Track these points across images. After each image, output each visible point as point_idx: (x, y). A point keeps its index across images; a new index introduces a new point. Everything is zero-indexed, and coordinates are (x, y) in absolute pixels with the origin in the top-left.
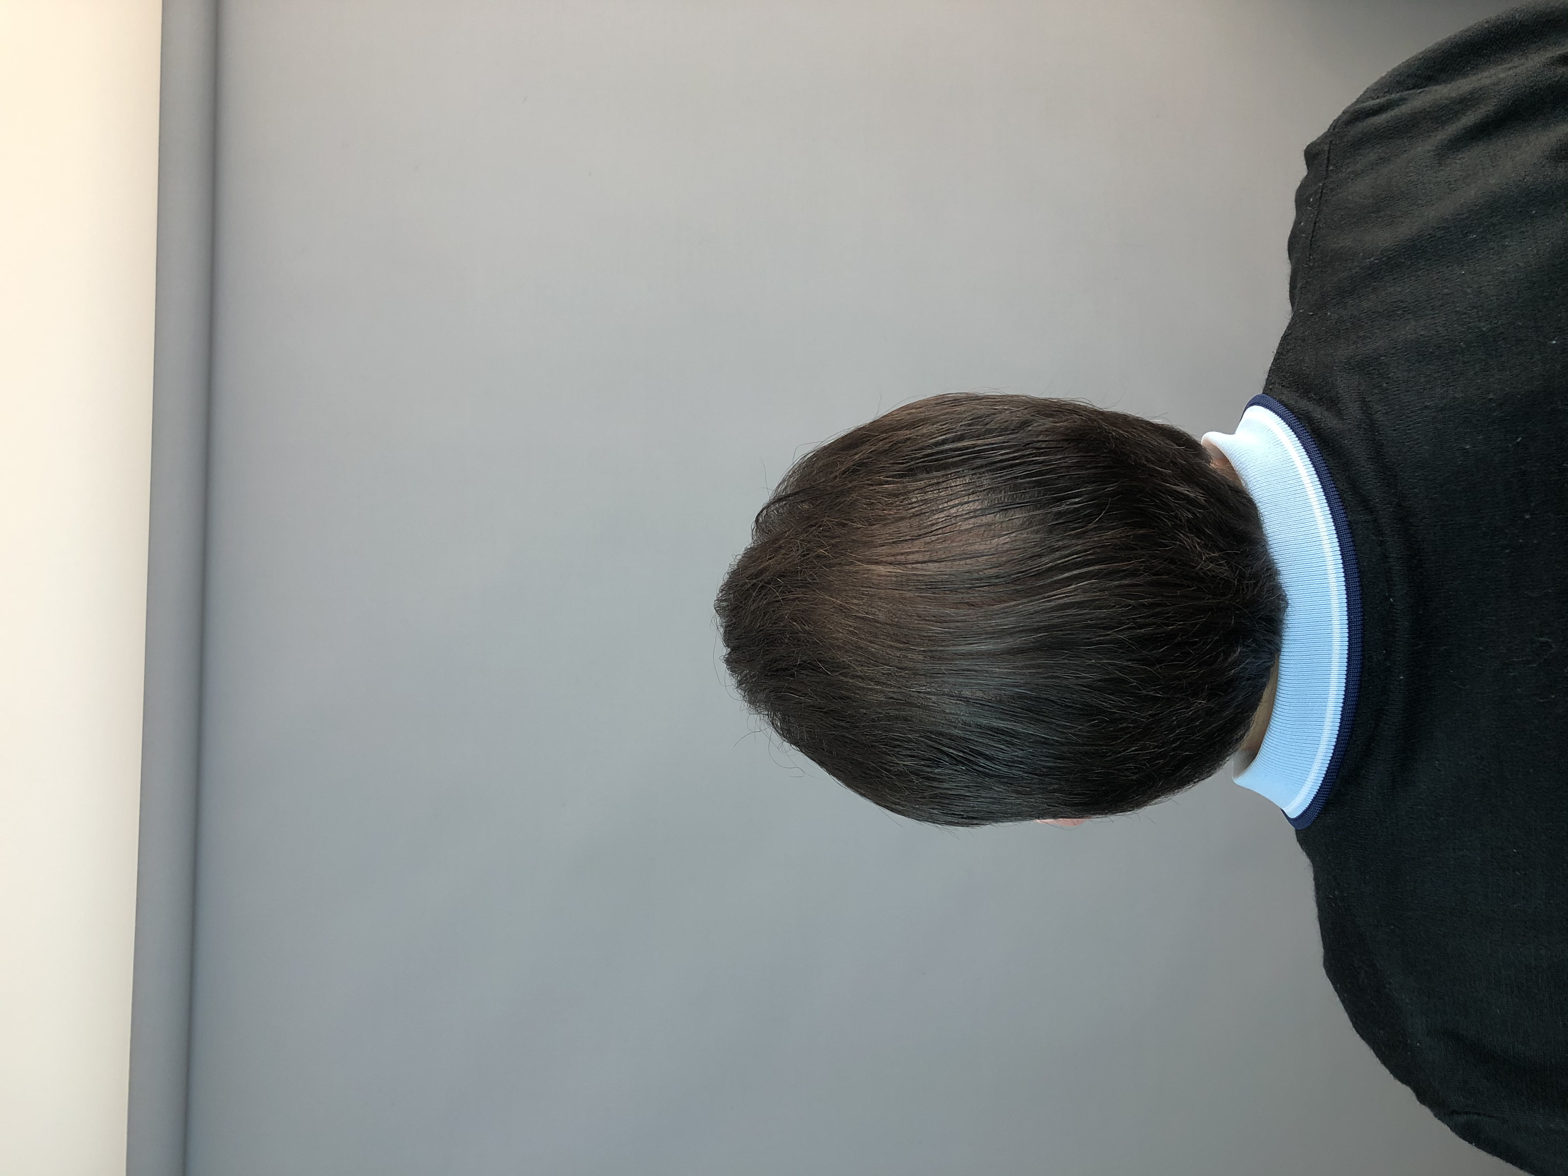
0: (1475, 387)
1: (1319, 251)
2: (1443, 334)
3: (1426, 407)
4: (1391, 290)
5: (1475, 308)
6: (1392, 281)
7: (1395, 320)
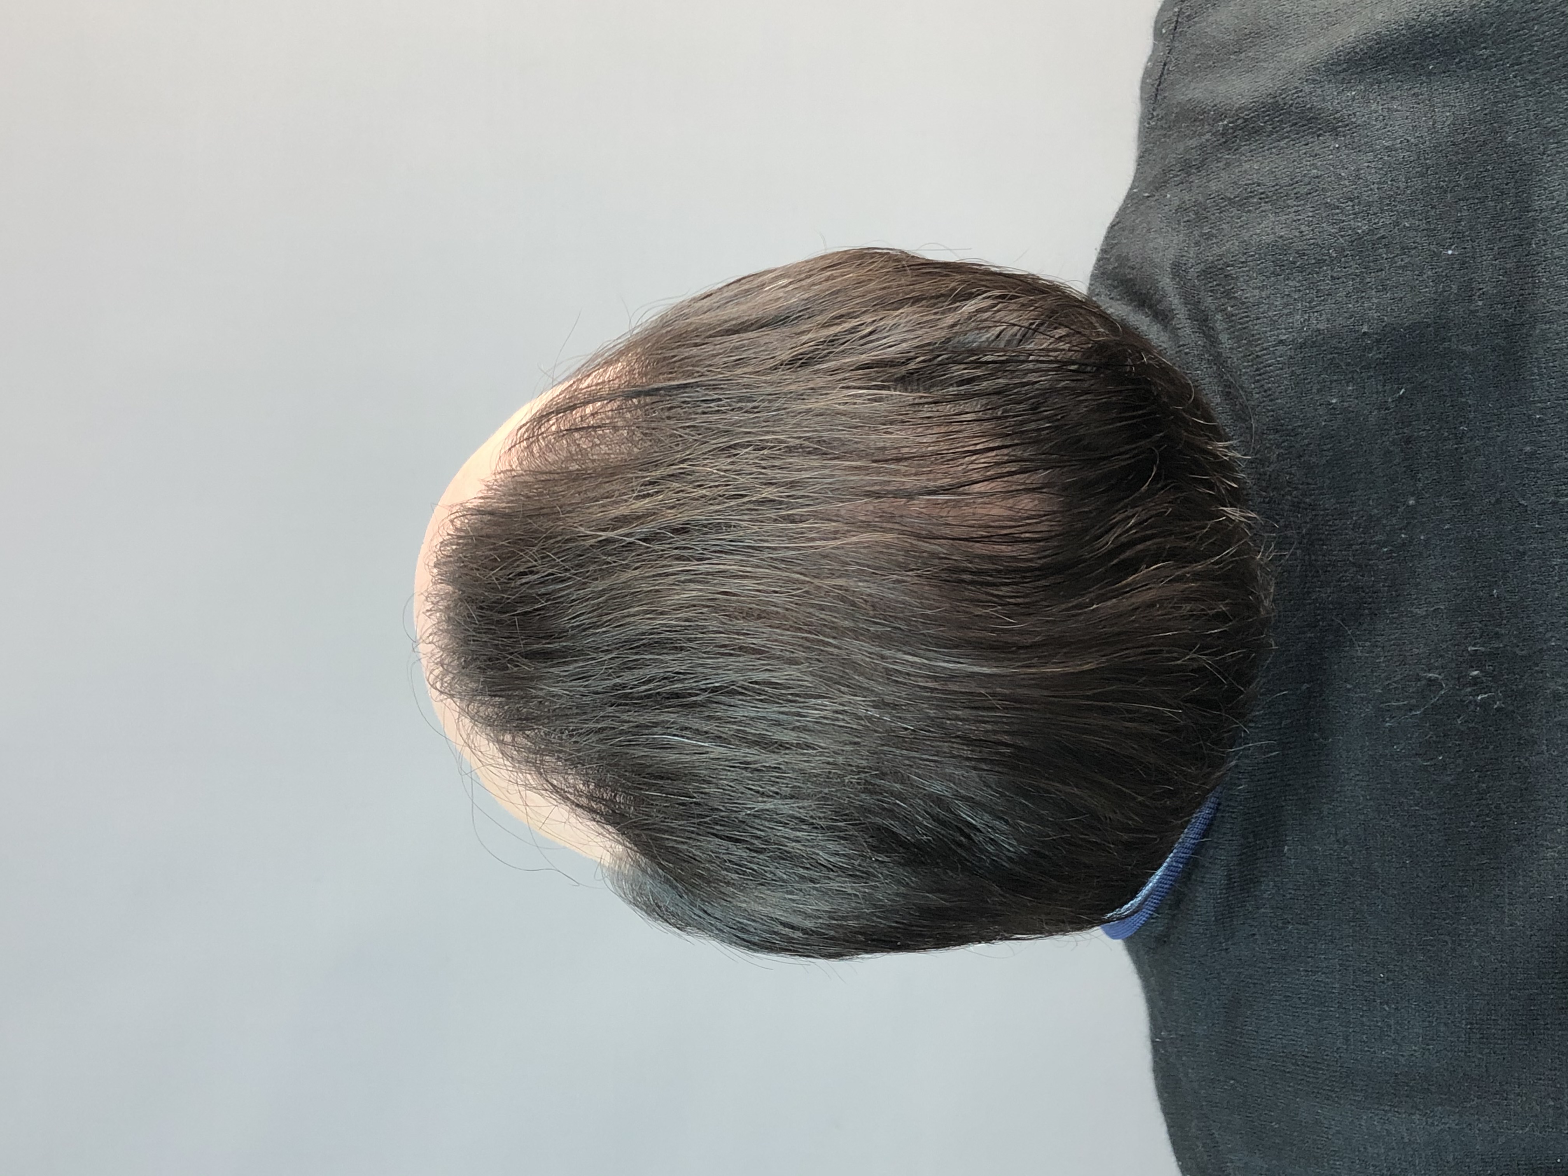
0: (1346, 315)
1: (1164, 105)
2: (1308, 237)
3: (1281, 342)
4: (1246, 166)
5: (1351, 200)
6: (1249, 154)
7: (1249, 211)
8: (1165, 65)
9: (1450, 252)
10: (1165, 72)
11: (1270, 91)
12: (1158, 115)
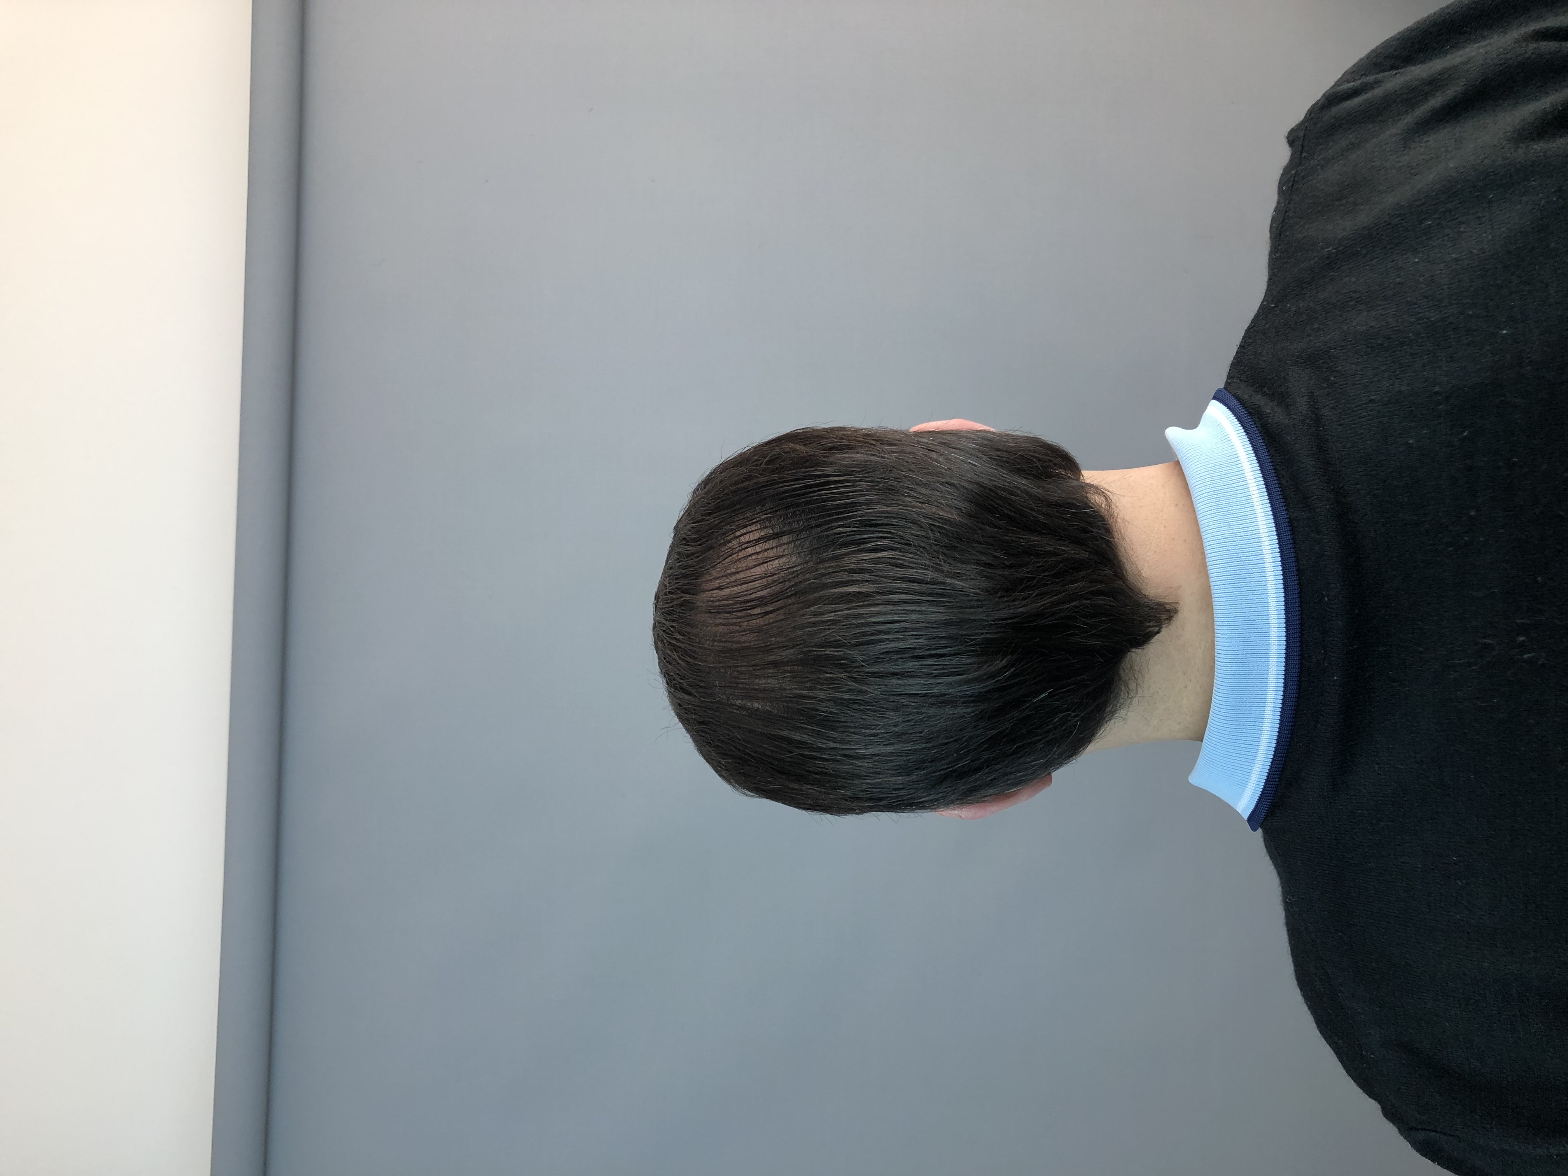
0: (1422, 380)
1: (1286, 242)
2: (1393, 325)
3: (1371, 401)
4: (1347, 279)
5: (1426, 297)
6: (1348, 271)
7: (1348, 311)
8: (1286, 212)
9: (1505, 332)
10: (1286, 217)
11: (1365, 225)
12: (1282, 249)
